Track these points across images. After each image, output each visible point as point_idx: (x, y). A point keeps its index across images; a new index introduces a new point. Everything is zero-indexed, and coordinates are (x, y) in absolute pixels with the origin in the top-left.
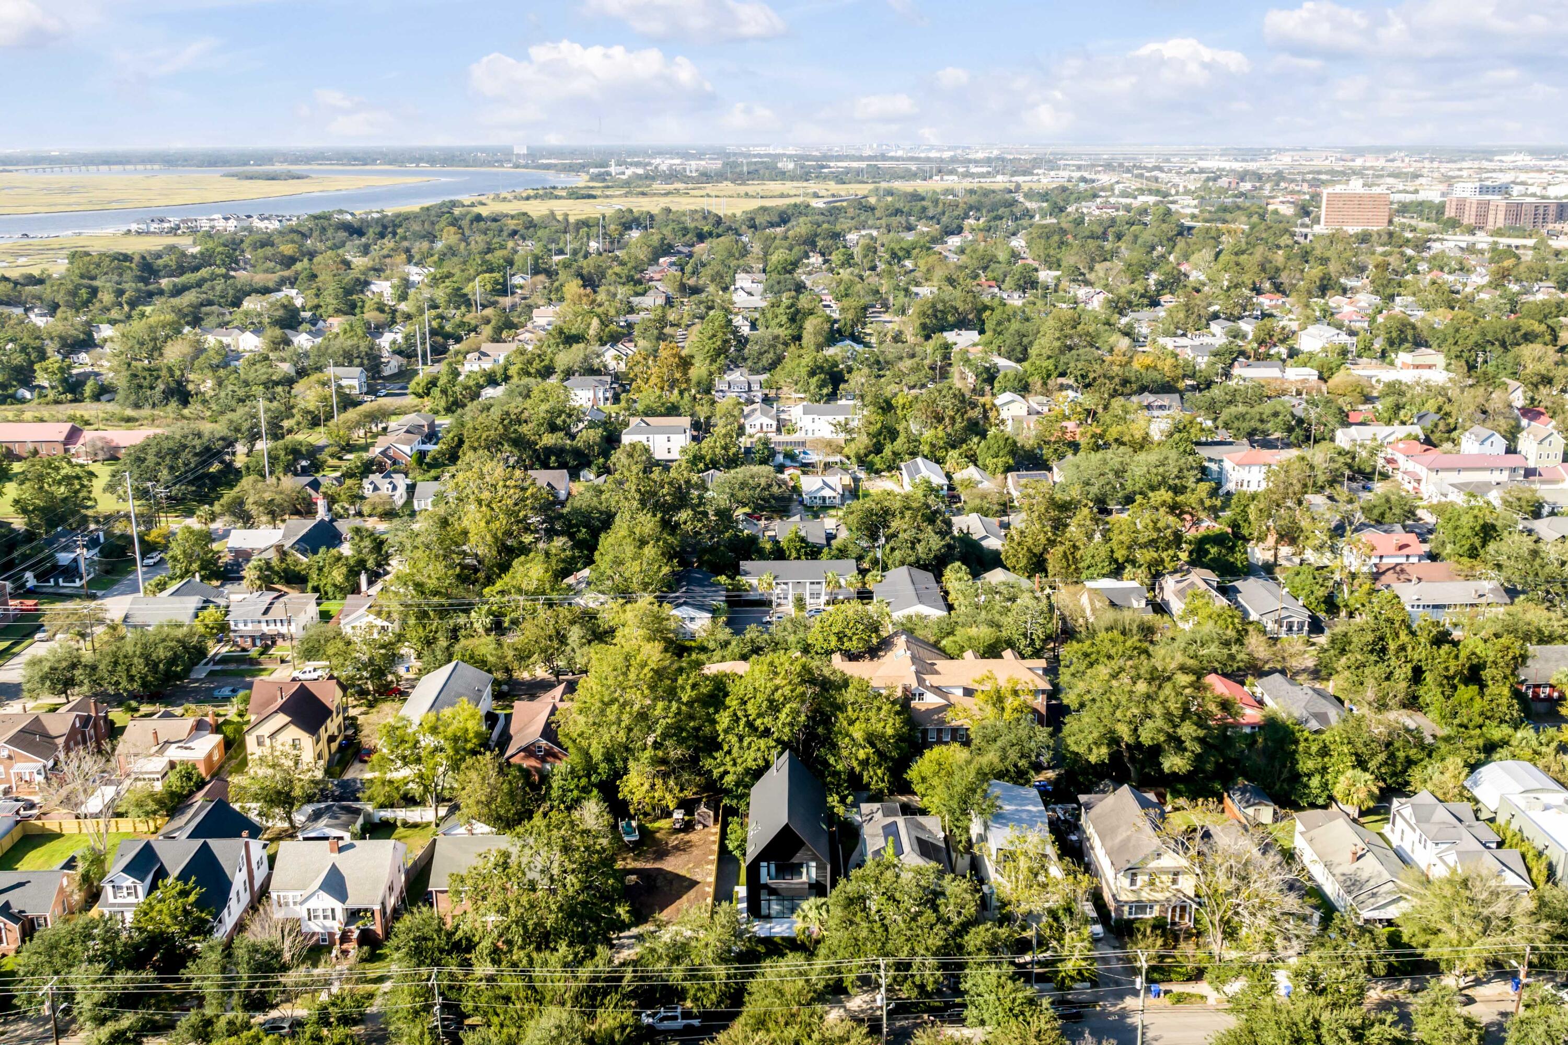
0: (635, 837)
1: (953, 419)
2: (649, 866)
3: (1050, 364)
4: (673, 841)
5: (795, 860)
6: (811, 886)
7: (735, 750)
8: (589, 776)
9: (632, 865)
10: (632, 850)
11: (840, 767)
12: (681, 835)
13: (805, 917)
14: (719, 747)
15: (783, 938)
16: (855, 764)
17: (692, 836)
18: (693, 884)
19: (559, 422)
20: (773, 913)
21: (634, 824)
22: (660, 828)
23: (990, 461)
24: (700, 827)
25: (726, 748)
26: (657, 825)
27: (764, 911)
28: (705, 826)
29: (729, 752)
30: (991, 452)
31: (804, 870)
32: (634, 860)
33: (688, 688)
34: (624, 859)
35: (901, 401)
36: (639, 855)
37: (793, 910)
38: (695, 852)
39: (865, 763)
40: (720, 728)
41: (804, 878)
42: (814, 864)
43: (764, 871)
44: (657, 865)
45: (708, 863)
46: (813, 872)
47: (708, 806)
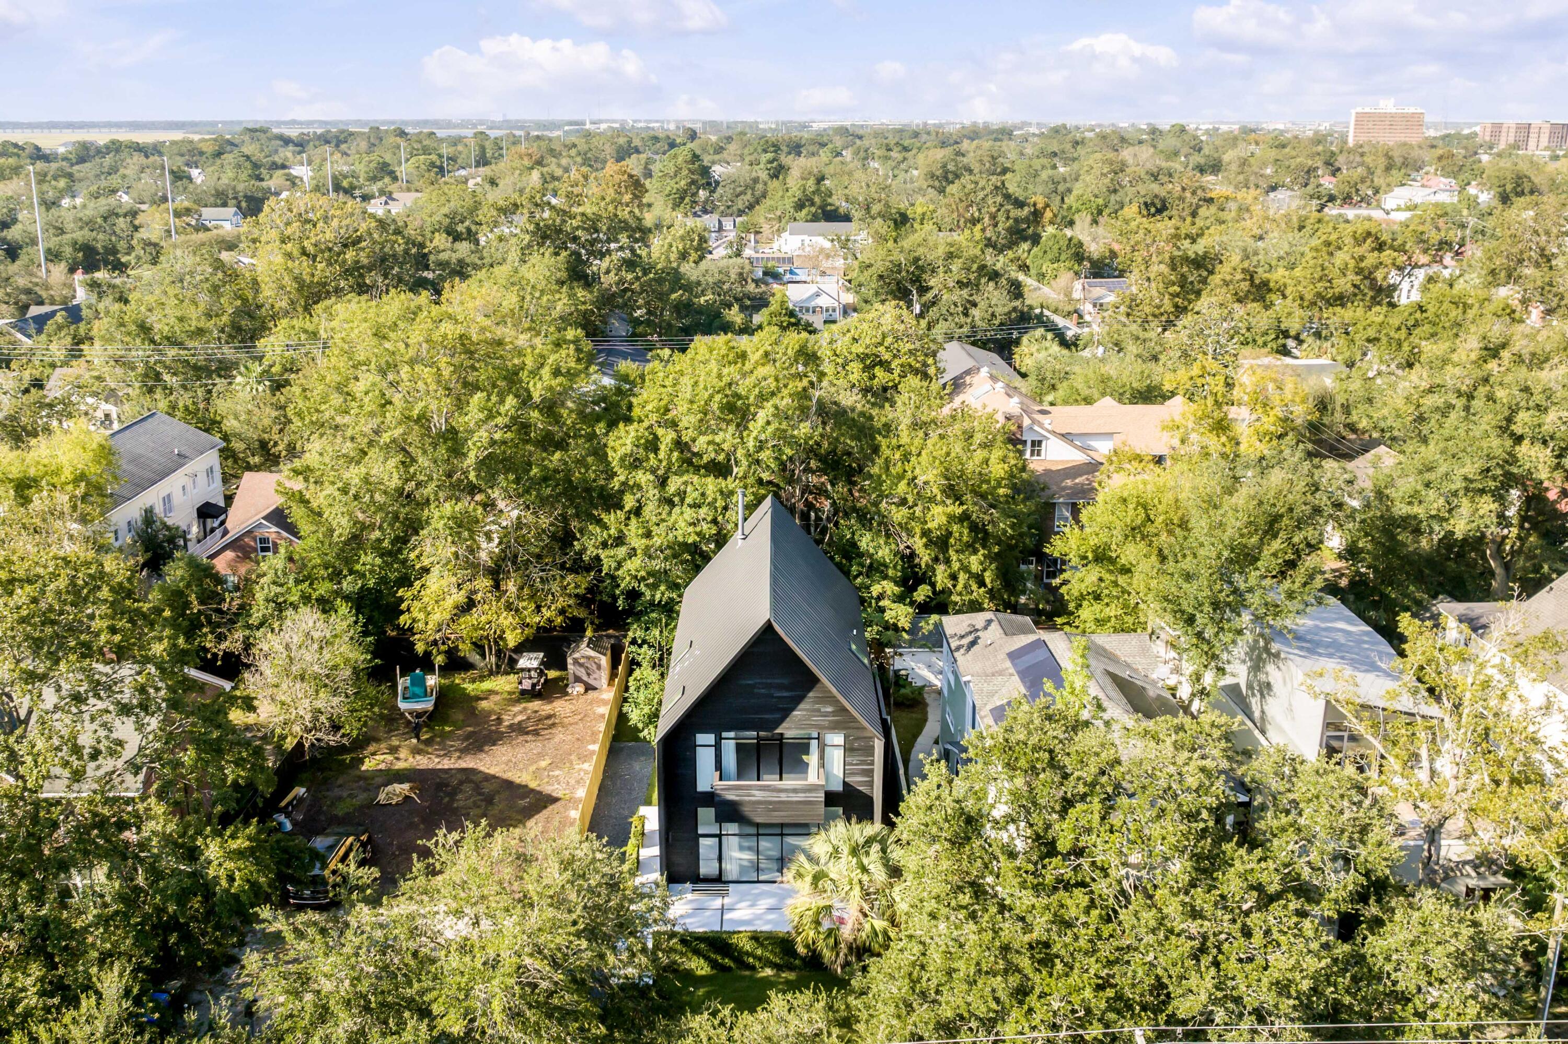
0: (428, 705)
1: (993, 217)
2: (446, 764)
3: (1100, 201)
4: (516, 714)
5: (789, 730)
6: (831, 799)
7: (649, 510)
8: (336, 576)
9: (406, 760)
10: (416, 731)
11: (884, 553)
12: (536, 705)
13: (817, 878)
14: (612, 501)
15: (755, 937)
16: (918, 544)
17: (559, 706)
18: (542, 801)
19: (460, 228)
20: (731, 869)
21: (432, 681)
22: (491, 692)
23: (1047, 267)
24: (580, 688)
25: (629, 502)
26: (487, 685)
27: (707, 867)
28: (589, 688)
29: (637, 512)
30: (1050, 256)
31: (813, 759)
32: (416, 751)
33: (546, 372)
34: (393, 750)
35: (920, 210)
36: (428, 742)
37: (782, 862)
38: (559, 735)
39: (940, 543)
40: (614, 458)
41: (813, 777)
42: (837, 739)
43: (705, 759)
44: (468, 763)
45: (583, 758)
46: (836, 758)
47: (595, 644)
